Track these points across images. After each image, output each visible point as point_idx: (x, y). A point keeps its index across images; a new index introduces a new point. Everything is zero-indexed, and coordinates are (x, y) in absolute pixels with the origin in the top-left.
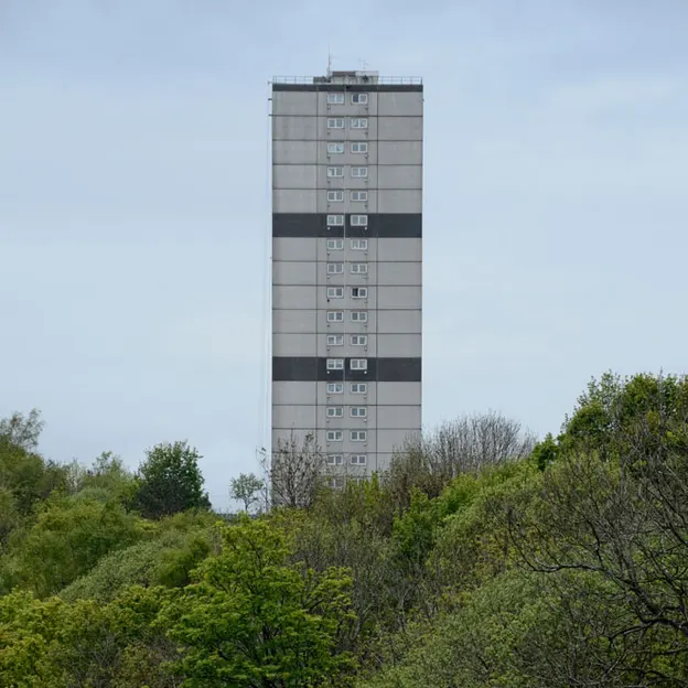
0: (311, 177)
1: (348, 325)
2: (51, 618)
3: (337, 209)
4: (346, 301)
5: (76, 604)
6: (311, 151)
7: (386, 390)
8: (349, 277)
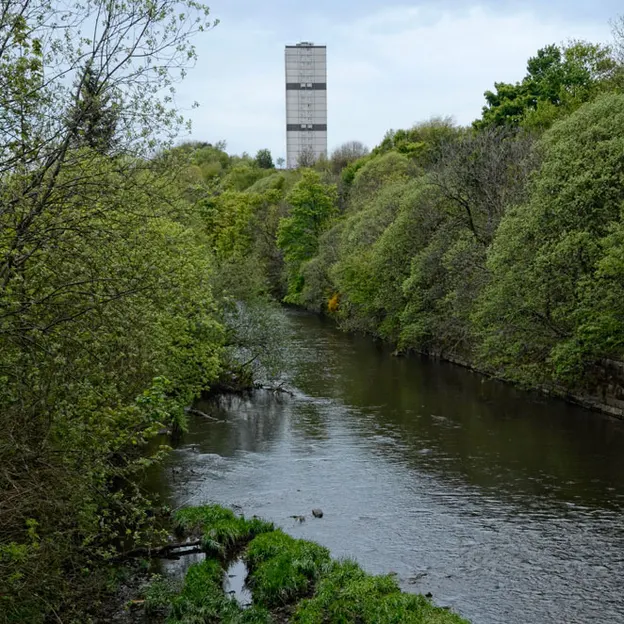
0: (296, 72)
1: (307, 115)
2: (247, 198)
3: (304, 82)
4: (306, 108)
5: (252, 193)
6: (295, 65)
7: (318, 133)
8: (306, 101)
